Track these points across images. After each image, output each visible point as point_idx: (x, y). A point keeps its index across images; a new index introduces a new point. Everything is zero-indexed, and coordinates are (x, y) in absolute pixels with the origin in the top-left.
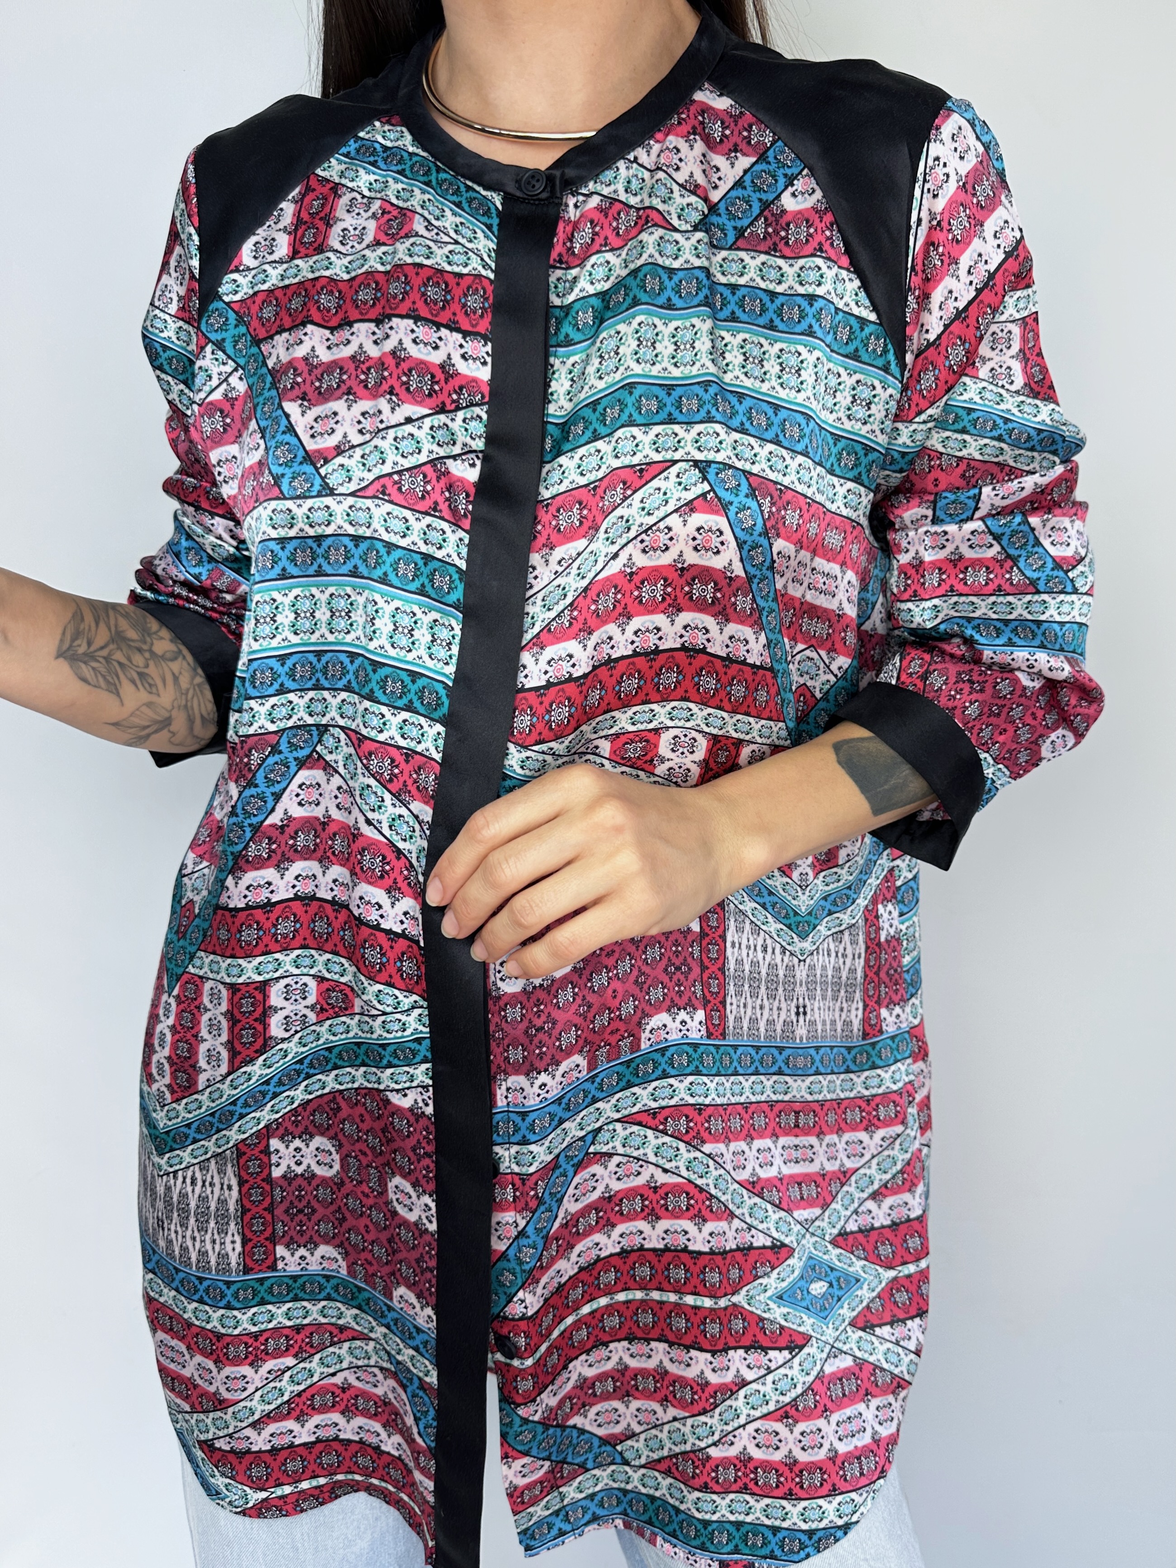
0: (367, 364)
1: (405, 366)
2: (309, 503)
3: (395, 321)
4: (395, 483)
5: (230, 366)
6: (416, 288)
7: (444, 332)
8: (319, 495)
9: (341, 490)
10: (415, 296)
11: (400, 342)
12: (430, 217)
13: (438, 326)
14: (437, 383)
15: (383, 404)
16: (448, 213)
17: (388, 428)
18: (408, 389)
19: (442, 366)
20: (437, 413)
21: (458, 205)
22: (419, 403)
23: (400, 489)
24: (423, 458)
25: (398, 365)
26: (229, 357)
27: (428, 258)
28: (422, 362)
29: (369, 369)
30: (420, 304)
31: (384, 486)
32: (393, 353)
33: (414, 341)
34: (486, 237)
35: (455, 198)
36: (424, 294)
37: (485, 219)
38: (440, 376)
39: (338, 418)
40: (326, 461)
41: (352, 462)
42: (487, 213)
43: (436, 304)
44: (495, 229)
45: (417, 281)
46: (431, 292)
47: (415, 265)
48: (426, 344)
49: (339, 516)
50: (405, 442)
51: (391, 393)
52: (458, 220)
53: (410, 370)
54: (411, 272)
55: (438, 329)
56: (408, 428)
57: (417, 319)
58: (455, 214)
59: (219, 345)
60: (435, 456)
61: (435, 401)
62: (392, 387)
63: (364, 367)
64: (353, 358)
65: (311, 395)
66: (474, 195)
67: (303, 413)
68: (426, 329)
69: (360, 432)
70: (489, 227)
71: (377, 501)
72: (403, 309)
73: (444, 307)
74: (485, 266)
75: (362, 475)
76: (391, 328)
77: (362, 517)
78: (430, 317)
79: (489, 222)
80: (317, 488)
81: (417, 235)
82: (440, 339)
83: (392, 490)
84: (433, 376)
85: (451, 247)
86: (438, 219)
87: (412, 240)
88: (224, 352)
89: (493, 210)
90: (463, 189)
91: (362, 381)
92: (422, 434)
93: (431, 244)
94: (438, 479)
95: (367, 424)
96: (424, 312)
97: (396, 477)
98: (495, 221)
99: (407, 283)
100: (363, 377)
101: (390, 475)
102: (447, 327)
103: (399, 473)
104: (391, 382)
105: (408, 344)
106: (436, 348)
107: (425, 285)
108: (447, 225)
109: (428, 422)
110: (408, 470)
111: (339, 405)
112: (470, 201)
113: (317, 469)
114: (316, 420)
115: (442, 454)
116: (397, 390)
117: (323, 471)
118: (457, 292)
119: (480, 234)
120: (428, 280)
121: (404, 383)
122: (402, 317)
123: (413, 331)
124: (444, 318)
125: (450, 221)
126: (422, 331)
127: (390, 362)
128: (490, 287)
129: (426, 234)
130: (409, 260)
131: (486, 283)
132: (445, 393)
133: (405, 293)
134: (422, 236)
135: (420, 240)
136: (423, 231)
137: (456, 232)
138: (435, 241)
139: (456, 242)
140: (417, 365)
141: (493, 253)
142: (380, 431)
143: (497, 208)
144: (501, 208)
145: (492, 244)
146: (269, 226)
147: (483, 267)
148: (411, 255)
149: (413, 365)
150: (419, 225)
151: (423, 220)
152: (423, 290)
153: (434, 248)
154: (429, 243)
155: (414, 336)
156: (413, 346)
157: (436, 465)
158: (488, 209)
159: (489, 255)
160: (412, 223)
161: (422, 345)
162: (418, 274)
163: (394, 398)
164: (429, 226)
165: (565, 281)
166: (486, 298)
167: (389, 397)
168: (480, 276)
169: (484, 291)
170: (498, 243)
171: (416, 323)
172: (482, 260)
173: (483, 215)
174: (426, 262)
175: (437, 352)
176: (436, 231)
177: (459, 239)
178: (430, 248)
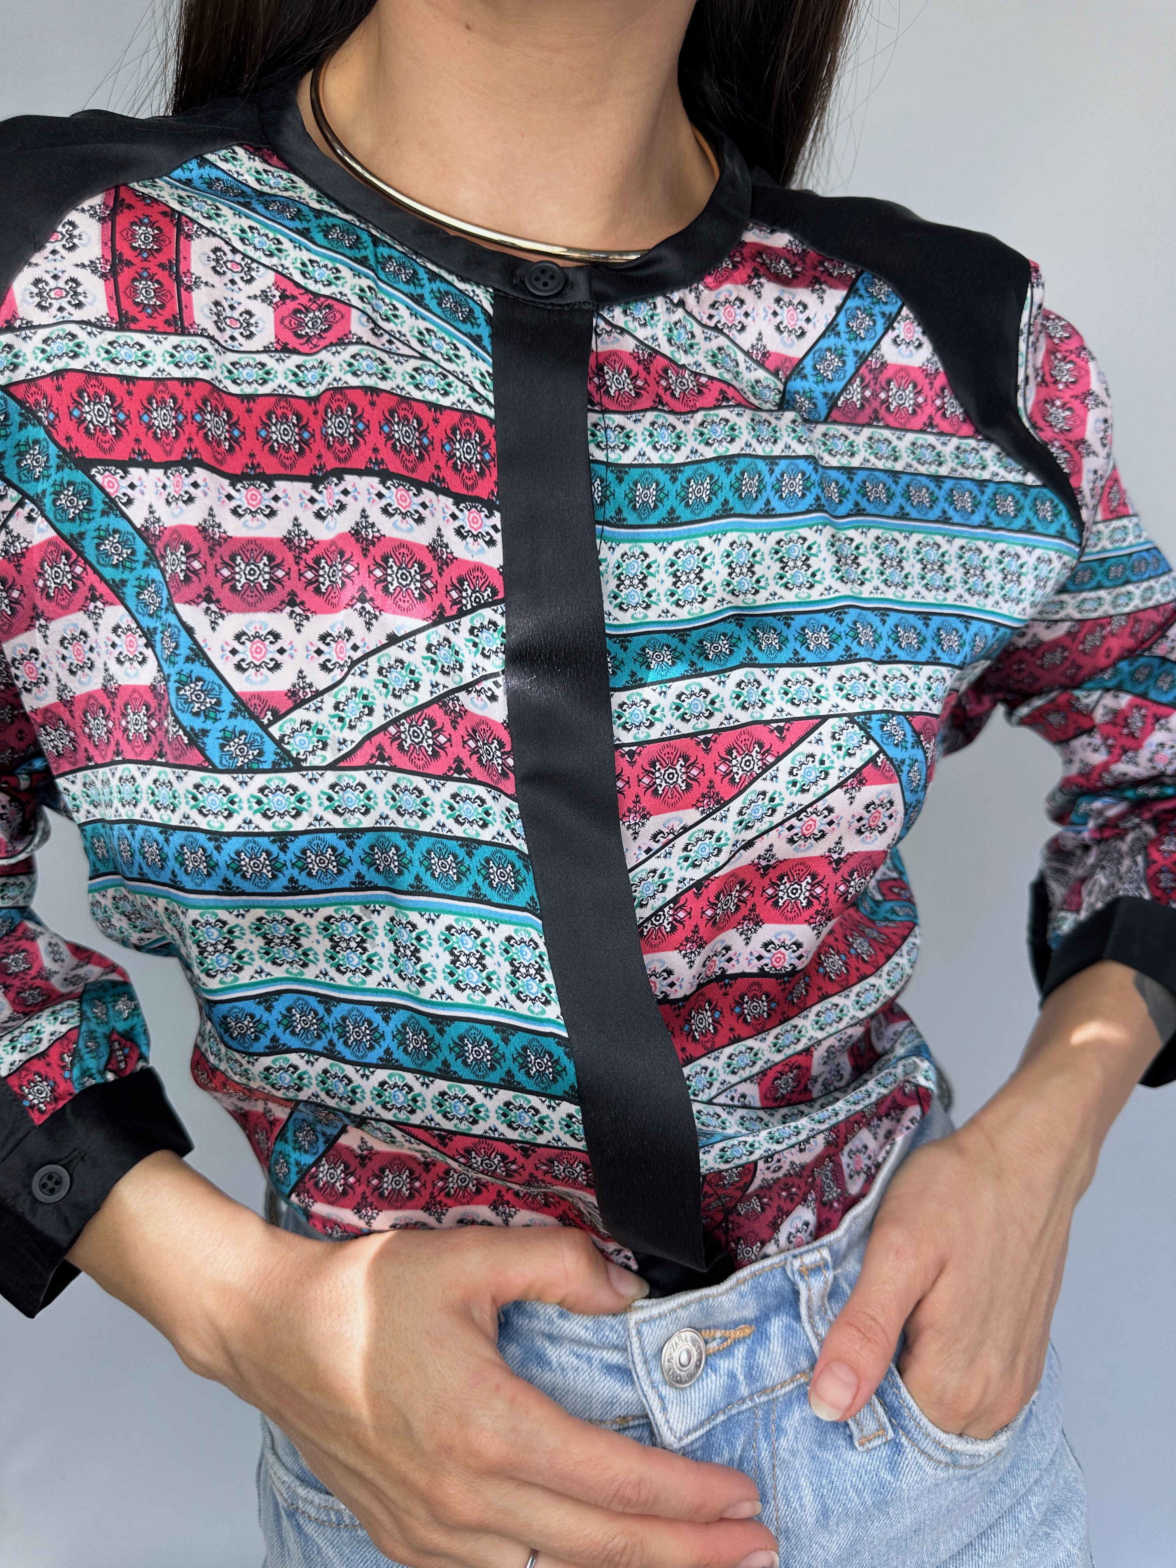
0: (313, 554)
1: (376, 552)
3: (350, 480)
4: (393, 738)
6: (374, 427)
7: (428, 495)
9: (312, 761)
10: (374, 439)
11: (364, 515)
12: (375, 316)
13: (419, 486)
15: (352, 618)
16: (403, 311)
17: (366, 656)
19: (432, 549)
20: (435, 624)
21: (419, 300)
22: (406, 611)
23: (402, 748)
24: (424, 696)
25: (365, 551)
27: (384, 378)
28: (403, 544)
29: (317, 561)
30: (385, 453)
31: (379, 748)
32: (356, 533)
33: (385, 510)
34: (475, 355)
35: (409, 289)
36: (390, 437)
37: (467, 328)
38: (431, 565)
39: (281, 643)
40: (277, 716)
41: (322, 716)
42: (470, 318)
44: (487, 342)
45: (373, 416)
46: (399, 432)
47: (366, 389)
48: (404, 515)
49: (314, 802)
50: (394, 673)
51: (362, 599)
52: (422, 325)
53: (385, 559)
54: (362, 401)
55: (419, 492)
56: (394, 652)
57: (385, 476)
58: (415, 315)
60: (442, 691)
61: (430, 606)
62: (362, 589)
63: (309, 558)
64: (287, 541)
66: (444, 287)
67: (214, 625)
68: (401, 492)
69: (324, 667)
70: (477, 340)
71: (374, 773)
72: (359, 460)
73: (421, 458)
74: (479, 398)
75: (341, 736)
76: (346, 492)
78: (404, 472)
79: (475, 331)
80: (270, 757)
81: (360, 341)
82: (424, 505)
83: (391, 751)
84: (422, 567)
85: (418, 363)
86: (387, 320)
87: (353, 349)
89: (478, 312)
90: (422, 274)
91: (310, 582)
92: (416, 659)
93: (384, 356)
94: (454, 724)
95: (332, 653)
96: (394, 465)
97: (394, 731)
98: (485, 331)
99: (358, 418)
100: (309, 575)
101: (383, 729)
102: (431, 487)
103: (396, 722)
105: (375, 515)
106: (420, 520)
107: (389, 422)
108: (404, 330)
109: (422, 640)
110: (405, 716)
112: (438, 295)
113: (264, 727)
114: (237, 639)
115: (452, 686)
116: (370, 593)
117: (275, 731)
118: (438, 434)
119: (464, 352)
120: (392, 413)
121: (379, 581)
122: (360, 473)
123: (380, 495)
124: (423, 473)
125: (408, 324)
126: (394, 495)
127: (352, 547)
128: (489, 432)
129: (373, 340)
130: (354, 382)
131: (483, 425)
132: (441, 590)
133: (357, 433)
134: (368, 344)
135: (365, 351)
136: (367, 337)
137: (421, 342)
138: (388, 352)
139: (423, 357)
140: (395, 549)
141: (488, 380)
142: (354, 663)
143: (485, 312)
144: (491, 311)
145: (486, 368)
146: (54, 252)
147: (476, 400)
148: (355, 374)
149: (388, 550)
150: (358, 326)
151: (364, 319)
152: (386, 429)
153: (390, 363)
154: (380, 354)
155: (383, 502)
156: (384, 518)
157: (445, 705)
158: (471, 311)
159: (483, 384)
160: (348, 323)
161: (397, 517)
162: (373, 404)
163: (368, 606)
164: (376, 331)
165: (606, 429)
166: (486, 448)
167: (359, 606)
168: (471, 413)
169: (482, 438)
170: (494, 366)
171: (383, 483)
172: (472, 389)
173: (464, 321)
174: (382, 385)
175: (422, 527)
176: (386, 337)
177: (429, 353)
178: (383, 362)
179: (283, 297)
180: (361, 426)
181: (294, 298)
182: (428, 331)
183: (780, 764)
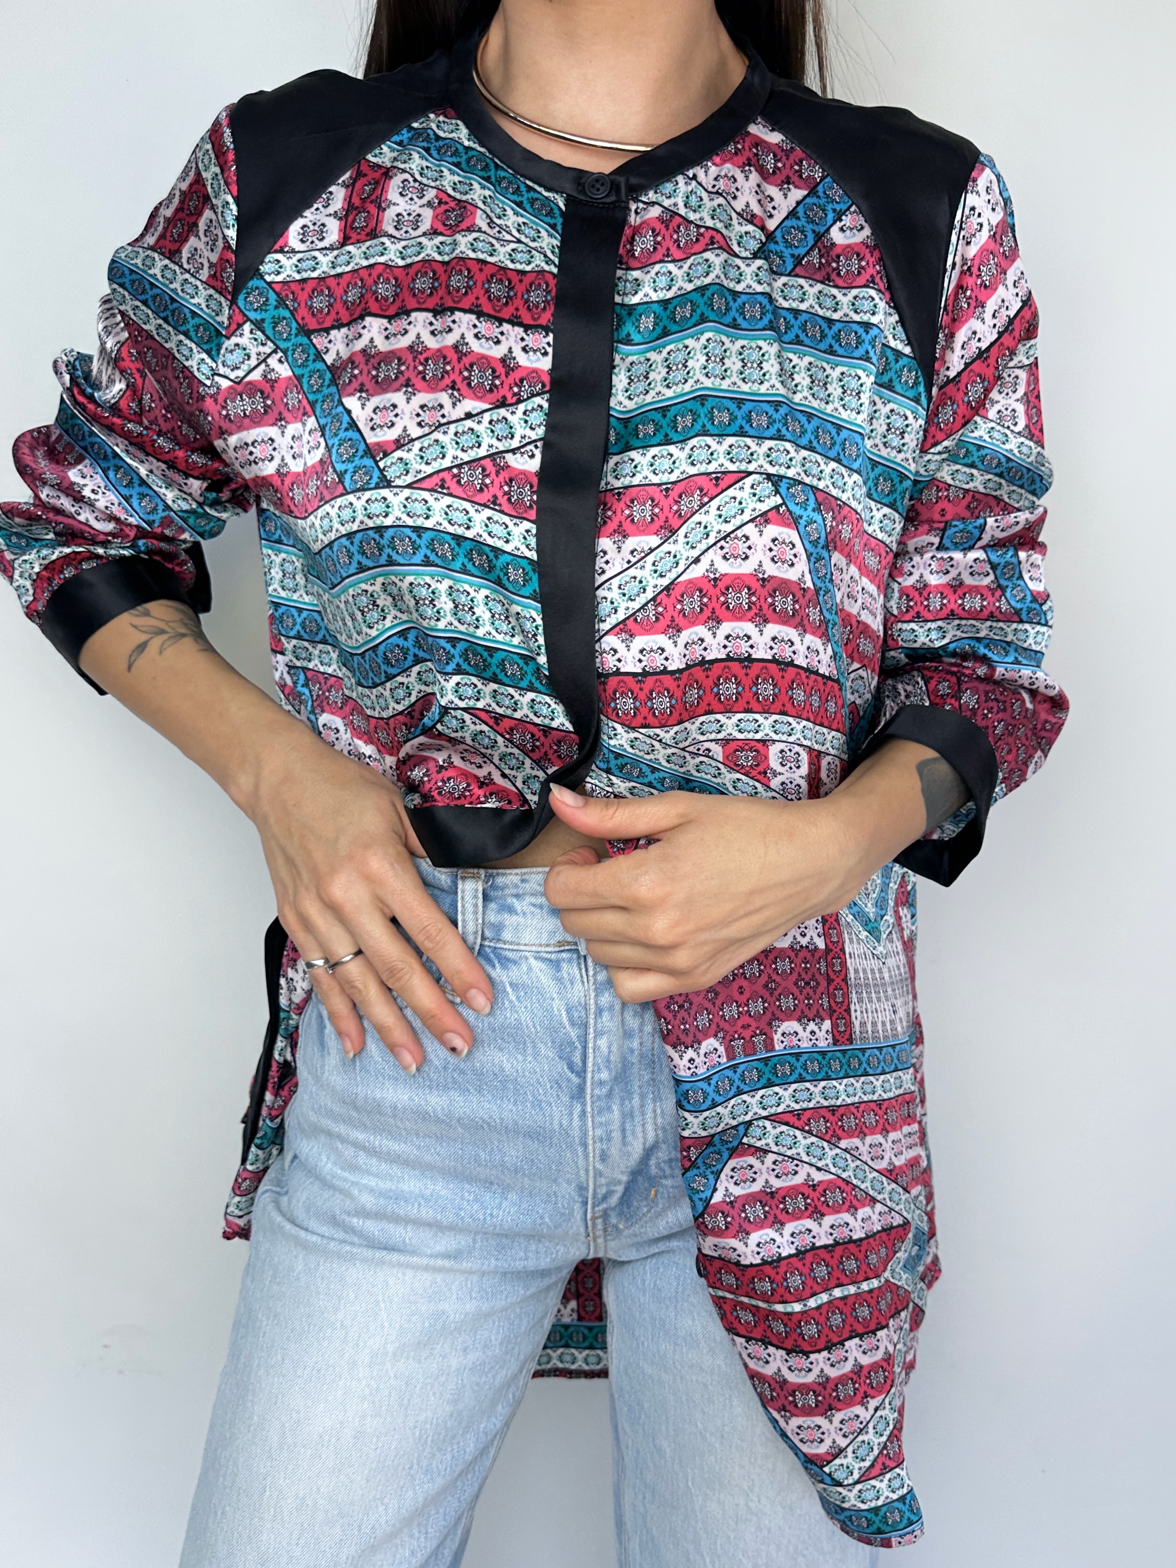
0: (425, 356)
1: (466, 361)
2: (367, 495)
3: (458, 315)
4: (455, 476)
5: (269, 347)
6: (479, 284)
7: (506, 327)
8: (377, 487)
9: (398, 482)
10: (478, 291)
11: (463, 337)
12: (492, 215)
13: (500, 321)
14: (498, 377)
15: (444, 398)
16: (509, 212)
17: (449, 423)
18: (469, 384)
19: (503, 360)
20: (497, 407)
21: (521, 205)
22: (480, 398)
23: (459, 482)
24: (482, 452)
25: (459, 360)
26: (268, 338)
27: (491, 255)
28: (484, 357)
29: (427, 360)
30: (483, 301)
31: (443, 480)
32: (456, 347)
33: (476, 336)
34: (551, 235)
35: (515, 198)
36: (488, 291)
37: (548, 219)
38: (501, 370)
39: (397, 411)
40: (386, 455)
41: (410, 455)
42: (550, 213)
43: (499, 300)
44: (559, 227)
45: (480, 277)
46: (494, 288)
47: (478, 260)
48: (487, 339)
49: (396, 508)
50: (466, 437)
51: (453, 388)
52: (521, 220)
53: (472, 366)
54: (475, 268)
55: (501, 325)
56: (469, 423)
57: (480, 314)
58: (516, 214)
59: (259, 325)
60: (494, 450)
61: (496, 396)
62: (454, 382)
63: (422, 358)
64: (411, 348)
65: (369, 385)
66: (537, 196)
67: (363, 406)
68: (489, 324)
69: (419, 424)
70: (553, 227)
71: (436, 495)
72: (466, 303)
73: (507, 303)
74: (549, 262)
75: (418, 467)
76: (454, 322)
77: (419, 508)
78: (492, 312)
79: (552, 221)
80: (375, 480)
81: (480, 230)
82: (502, 333)
83: (451, 483)
84: (494, 371)
85: (513, 245)
86: (499, 218)
87: (474, 235)
88: (263, 332)
89: (556, 211)
90: (523, 187)
91: (420, 373)
92: (482, 429)
93: (494, 242)
94: (498, 473)
95: (426, 417)
96: (487, 308)
97: (455, 471)
98: (559, 221)
99: (470, 278)
100: (420, 368)
101: (450, 469)
102: (509, 322)
103: (459, 466)
104: (453, 376)
105: (470, 338)
106: (498, 342)
107: (489, 282)
108: (509, 223)
109: (487, 417)
110: (467, 463)
111: (398, 397)
112: (532, 202)
113: (376, 462)
114: (374, 411)
115: (502, 448)
116: (459, 385)
117: (381, 464)
118: (520, 288)
119: (543, 234)
120: (492, 276)
121: (465, 378)
122: (465, 311)
123: (475, 326)
124: (506, 313)
125: (512, 220)
126: (484, 327)
127: (452, 356)
128: (553, 282)
129: (489, 231)
130: (472, 255)
131: (550, 278)
132: (506, 386)
133: (468, 287)
134: (485, 232)
135: (482, 237)
136: (485, 227)
137: (518, 231)
138: (497, 239)
139: (519, 241)
140: (478, 359)
141: (557, 250)
142: (441, 425)
143: (560, 209)
144: (563, 208)
145: (556, 243)
146: (317, 209)
147: (547, 263)
148: (474, 251)
149: (474, 360)
150: (481, 221)
151: (484, 216)
152: (486, 286)
153: (497, 245)
154: (491, 240)
155: (476, 331)
156: (475, 340)
157: (495, 460)
158: (552, 209)
159: (553, 252)
160: (474, 218)
161: (483, 340)
162: (481, 270)
163: (456, 393)
164: (491, 222)
165: (625, 281)
166: (548, 293)
167: (450, 391)
168: (543, 272)
169: (547, 286)
170: (562, 242)
171: (478, 318)
172: (545, 256)
173: (546, 215)
174: (489, 259)
175: (498, 346)
176: (497, 229)
177: (523, 239)
178: (493, 245)
179: (440, 203)
180: (471, 283)
181: (446, 203)
182: (524, 223)
183: (712, 503)
